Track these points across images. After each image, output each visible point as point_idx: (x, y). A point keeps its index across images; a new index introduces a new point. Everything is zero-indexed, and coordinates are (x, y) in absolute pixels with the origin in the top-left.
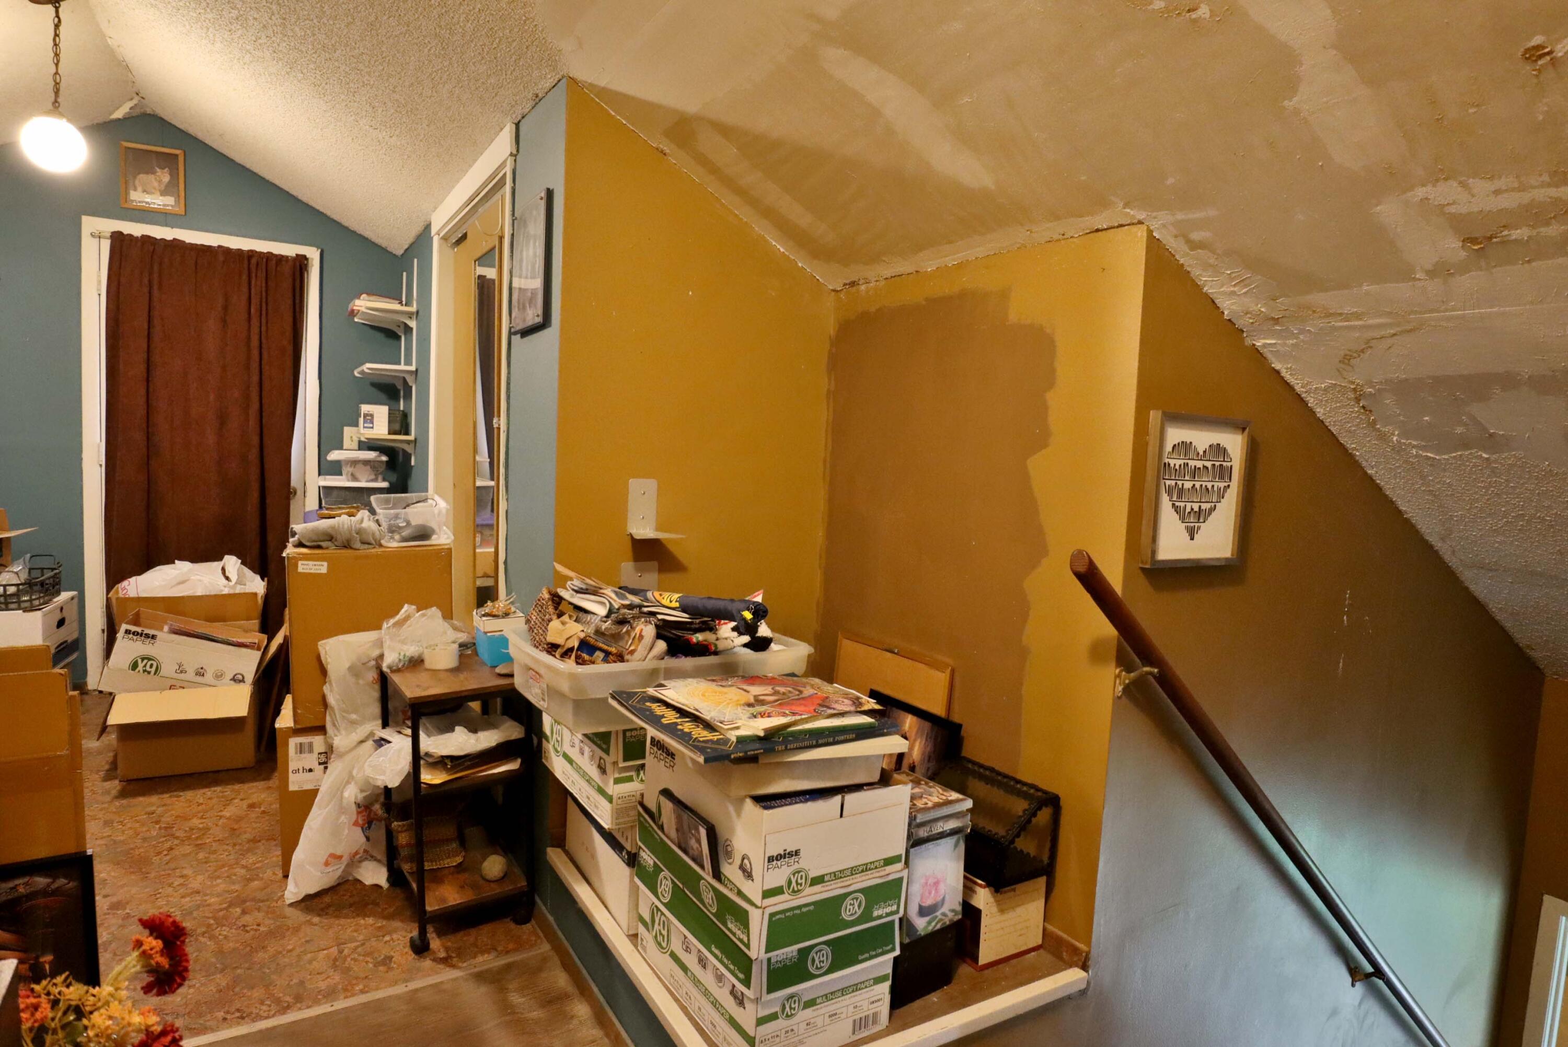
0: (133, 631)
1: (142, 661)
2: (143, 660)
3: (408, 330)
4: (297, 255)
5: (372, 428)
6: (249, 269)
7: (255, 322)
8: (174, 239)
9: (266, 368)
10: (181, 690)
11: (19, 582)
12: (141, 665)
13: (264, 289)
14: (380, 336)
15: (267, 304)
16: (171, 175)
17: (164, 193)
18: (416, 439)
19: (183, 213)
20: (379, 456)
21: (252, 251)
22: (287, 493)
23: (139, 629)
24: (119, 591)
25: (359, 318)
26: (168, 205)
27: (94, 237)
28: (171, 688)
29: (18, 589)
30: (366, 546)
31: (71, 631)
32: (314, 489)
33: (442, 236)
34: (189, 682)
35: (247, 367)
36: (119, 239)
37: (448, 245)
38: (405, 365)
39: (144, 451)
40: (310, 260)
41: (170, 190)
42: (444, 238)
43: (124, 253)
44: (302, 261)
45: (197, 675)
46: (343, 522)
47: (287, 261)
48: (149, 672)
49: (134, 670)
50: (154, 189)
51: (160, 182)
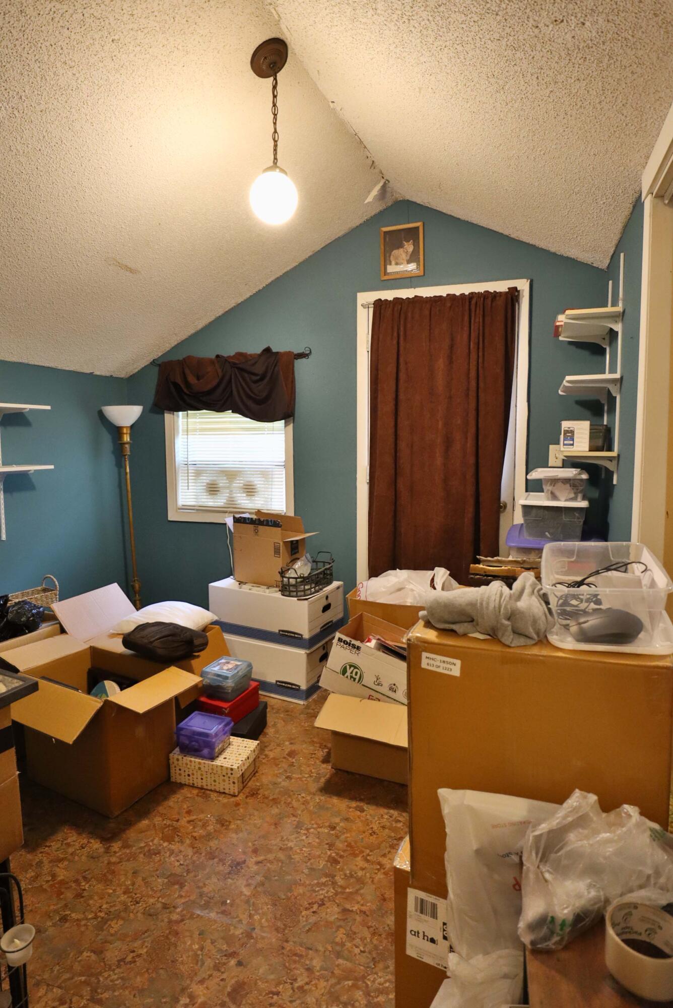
0: (344, 639)
1: (350, 668)
2: (351, 666)
3: (613, 334)
4: (509, 288)
5: (573, 445)
6: (470, 310)
7: (474, 356)
8: (415, 296)
9: (481, 395)
10: (377, 702)
11: (297, 576)
12: (349, 671)
13: (481, 324)
14: (585, 354)
15: (483, 338)
16: (414, 244)
17: (409, 262)
18: (619, 455)
19: (422, 274)
20: (580, 474)
21: (472, 293)
22: (498, 507)
23: (348, 639)
24: (356, 592)
25: (562, 335)
26: (412, 270)
27: (364, 308)
28: (370, 698)
29: (296, 581)
30: (522, 641)
31: (335, 614)
32: (521, 506)
33: (656, 194)
34: (384, 695)
35: (467, 395)
36: (379, 305)
37: (665, 204)
38: (610, 373)
39: (393, 471)
40: (521, 292)
41: (414, 257)
42: (660, 196)
43: (382, 315)
44: (513, 294)
45: (390, 690)
46: (489, 598)
47: (501, 296)
48: (355, 679)
49: (343, 674)
50: (403, 259)
51: (407, 252)
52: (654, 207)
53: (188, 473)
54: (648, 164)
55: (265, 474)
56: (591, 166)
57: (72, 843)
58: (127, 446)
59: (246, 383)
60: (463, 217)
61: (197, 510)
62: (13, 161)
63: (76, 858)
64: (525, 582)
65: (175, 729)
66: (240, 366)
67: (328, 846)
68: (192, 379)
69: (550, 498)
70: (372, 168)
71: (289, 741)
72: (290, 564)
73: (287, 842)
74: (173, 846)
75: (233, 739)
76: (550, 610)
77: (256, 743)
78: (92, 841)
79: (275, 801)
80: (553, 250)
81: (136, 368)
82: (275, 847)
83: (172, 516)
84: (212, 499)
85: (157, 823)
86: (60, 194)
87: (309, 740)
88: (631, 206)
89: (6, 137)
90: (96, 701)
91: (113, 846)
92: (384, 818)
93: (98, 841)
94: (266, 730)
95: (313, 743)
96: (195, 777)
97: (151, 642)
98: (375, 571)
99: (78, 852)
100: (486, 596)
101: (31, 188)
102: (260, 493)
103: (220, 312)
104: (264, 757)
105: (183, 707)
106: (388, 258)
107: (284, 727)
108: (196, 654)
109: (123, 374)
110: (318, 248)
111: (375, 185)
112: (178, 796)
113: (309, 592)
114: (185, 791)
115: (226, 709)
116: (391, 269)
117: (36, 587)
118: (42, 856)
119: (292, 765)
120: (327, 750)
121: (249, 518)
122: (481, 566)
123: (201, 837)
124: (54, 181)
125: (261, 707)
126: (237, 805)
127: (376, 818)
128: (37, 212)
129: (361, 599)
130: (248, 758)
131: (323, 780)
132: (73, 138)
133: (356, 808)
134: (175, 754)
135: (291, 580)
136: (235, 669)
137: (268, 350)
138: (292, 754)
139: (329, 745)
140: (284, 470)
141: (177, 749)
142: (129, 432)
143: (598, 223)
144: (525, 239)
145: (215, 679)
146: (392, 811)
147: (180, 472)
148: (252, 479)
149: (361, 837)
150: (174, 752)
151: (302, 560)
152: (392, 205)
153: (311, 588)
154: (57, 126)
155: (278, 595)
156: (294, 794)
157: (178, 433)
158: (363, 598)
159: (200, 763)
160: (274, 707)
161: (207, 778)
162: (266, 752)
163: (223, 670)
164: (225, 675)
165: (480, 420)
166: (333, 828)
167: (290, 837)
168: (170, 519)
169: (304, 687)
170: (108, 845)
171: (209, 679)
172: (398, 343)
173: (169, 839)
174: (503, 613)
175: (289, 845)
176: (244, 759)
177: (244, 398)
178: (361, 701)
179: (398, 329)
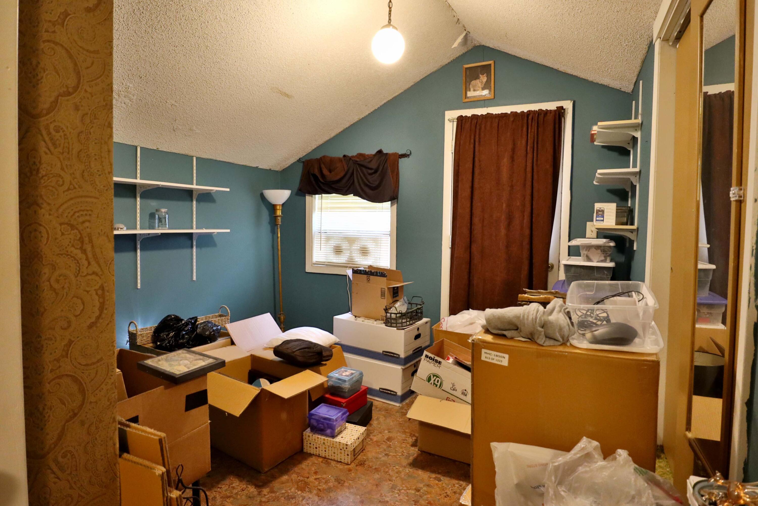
0: (429, 356)
1: (433, 377)
2: (434, 376)
3: (635, 139)
4: (557, 107)
5: (603, 220)
6: (528, 123)
7: (530, 156)
8: (488, 113)
9: (535, 184)
10: (452, 403)
11: (396, 312)
12: (433, 379)
13: (536, 133)
14: (614, 155)
15: (537, 143)
16: (487, 77)
17: (483, 89)
18: (638, 228)
19: (493, 97)
20: (608, 243)
21: (529, 111)
22: (547, 268)
23: (432, 356)
24: (439, 325)
25: (596, 141)
26: (485, 95)
27: (450, 122)
28: (448, 399)
29: (396, 316)
30: (551, 342)
31: (424, 341)
32: (563, 265)
33: (663, 38)
34: (458, 398)
35: (525, 185)
36: (461, 120)
37: (670, 45)
38: (633, 167)
39: (468, 240)
40: (566, 110)
41: (486, 86)
42: (666, 40)
43: (463, 127)
44: (560, 112)
45: (462, 394)
46: (529, 313)
47: (551, 113)
48: (437, 386)
49: (429, 381)
50: (479, 87)
51: (482, 82)
52: (662, 48)
53: (321, 238)
54: (657, 17)
55: (376, 240)
56: (615, 20)
57: (236, 487)
58: (279, 218)
59: (364, 175)
60: (523, 57)
61: (326, 265)
62: (217, 26)
63: (239, 496)
64: (555, 305)
65: (308, 415)
66: (361, 163)
67: (414, 502)
68: (325, 172)
69: (586, 260)
70: (458, 23)
71: (387, 430)
72: (392, 304)
73: (384, 497)
74: (304, 494)
75: (348, 425)
76: (572, 323)
77: (364, 428)
78: (249, 486)
79: (377, 470)
80: (591, 79)
81: (287, 164)
82: (376, 500)
83: (309, 269)
84: (336, 257)
85: (293, 478)
86: (245, 46)
87: (402, 430)
88: (647, 47)
89: (214, 10)
90: (256, 389)
91: (263, 491)
92: (455, 487)
93: (253, 487)
94: (371, 422)
95: (405, 432)
96: (321, 449)
97: (294, 352)
98: (453, 311)
99: (240, 493)
100: (527, 311)
101: (227, 42)
102: (371, 254)
103: (347, 125)
104: (370, 440)
105: (313, 400)
106: (468, 86)
107: (384, 420)
108: (324, 363)
109: (278, 168)
110: (418, 79)
111: (459, 35)
112: (308, 462)
113: (405, 324)
114: (313, 459)
115: (343, 403)
116: (470, 94)
117: (215, 313)
118: (216, 494)
119: (389, 446)
120: (415, 438)
121: (363, 270)
122: (526, 295)
123: (324, 489)
124: (242, 37)
125: (368, 405)
126: (350, 470)
127: (450, 486)
128: (230, 58)
129: (443, 329)
130: (358, 438)
131: (411, 458)
132: (256, 9)
133: (435, 478)
134: (307, 432)
135: (392, 315)
136: (351, 376)
137: (380, 152)
138: (389, 439)
139: (417, 435)
140: (389, 237)
141: (309, 429)
142: (281, 208)
143: (623, 60)
144: (569, 71)
145: (336, 382)
146: (461, 482)
147: (316, 237)
148: (366, 244)
149: (438, 498)
150: (306, 431)
151: (401, 301)
152: (471, 49)
153: (407, 322)
154: (247, 2)
155: (383, 325)
156: (391, 466)
157: (315, 210)
158: (444, 328)
159: (324, 440)
160: (378, 407)
161: (329, 450)
162: (371, 437)
163: (342, 375)
164: (344, 379)
165: (534, 203)
166: (418, 490)
167: (387, 494)
168: (307, 271)
169: (399, 393)
170: (260, 490)
171: (332, 381)
172: (474, 147)
173: (303, 490)
174: (538, 323)
175: (386, 500)
176: (355, 439)
177: (362, 186)
178: (440, 401)
179: (475, 136)
